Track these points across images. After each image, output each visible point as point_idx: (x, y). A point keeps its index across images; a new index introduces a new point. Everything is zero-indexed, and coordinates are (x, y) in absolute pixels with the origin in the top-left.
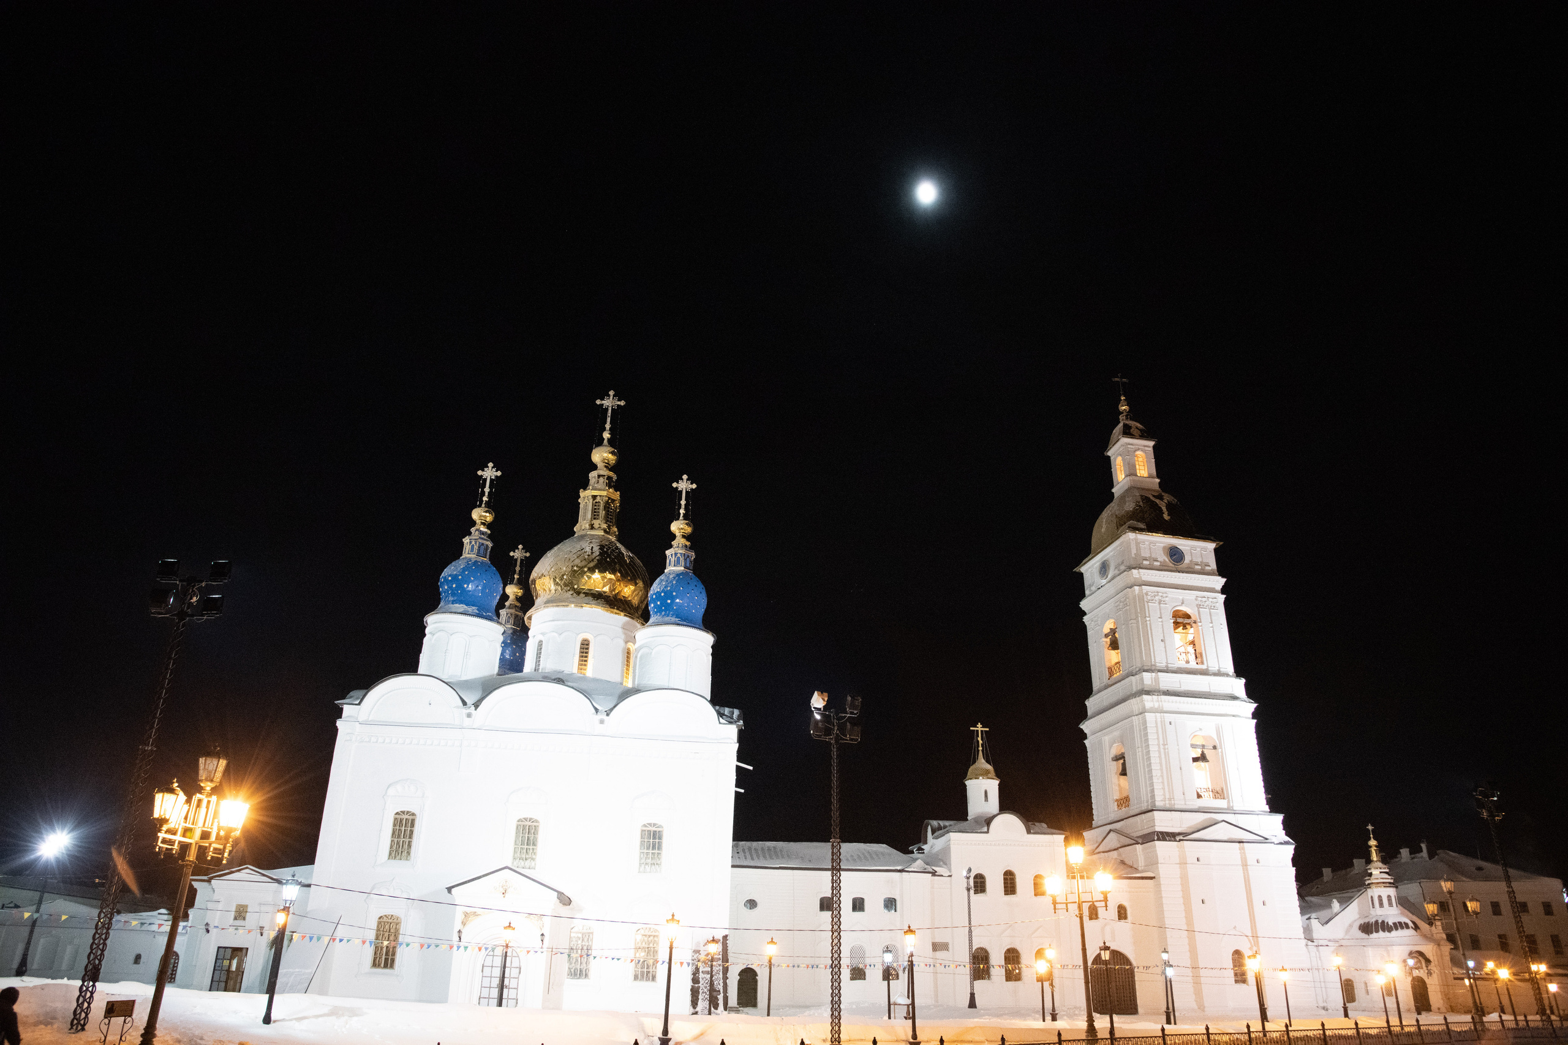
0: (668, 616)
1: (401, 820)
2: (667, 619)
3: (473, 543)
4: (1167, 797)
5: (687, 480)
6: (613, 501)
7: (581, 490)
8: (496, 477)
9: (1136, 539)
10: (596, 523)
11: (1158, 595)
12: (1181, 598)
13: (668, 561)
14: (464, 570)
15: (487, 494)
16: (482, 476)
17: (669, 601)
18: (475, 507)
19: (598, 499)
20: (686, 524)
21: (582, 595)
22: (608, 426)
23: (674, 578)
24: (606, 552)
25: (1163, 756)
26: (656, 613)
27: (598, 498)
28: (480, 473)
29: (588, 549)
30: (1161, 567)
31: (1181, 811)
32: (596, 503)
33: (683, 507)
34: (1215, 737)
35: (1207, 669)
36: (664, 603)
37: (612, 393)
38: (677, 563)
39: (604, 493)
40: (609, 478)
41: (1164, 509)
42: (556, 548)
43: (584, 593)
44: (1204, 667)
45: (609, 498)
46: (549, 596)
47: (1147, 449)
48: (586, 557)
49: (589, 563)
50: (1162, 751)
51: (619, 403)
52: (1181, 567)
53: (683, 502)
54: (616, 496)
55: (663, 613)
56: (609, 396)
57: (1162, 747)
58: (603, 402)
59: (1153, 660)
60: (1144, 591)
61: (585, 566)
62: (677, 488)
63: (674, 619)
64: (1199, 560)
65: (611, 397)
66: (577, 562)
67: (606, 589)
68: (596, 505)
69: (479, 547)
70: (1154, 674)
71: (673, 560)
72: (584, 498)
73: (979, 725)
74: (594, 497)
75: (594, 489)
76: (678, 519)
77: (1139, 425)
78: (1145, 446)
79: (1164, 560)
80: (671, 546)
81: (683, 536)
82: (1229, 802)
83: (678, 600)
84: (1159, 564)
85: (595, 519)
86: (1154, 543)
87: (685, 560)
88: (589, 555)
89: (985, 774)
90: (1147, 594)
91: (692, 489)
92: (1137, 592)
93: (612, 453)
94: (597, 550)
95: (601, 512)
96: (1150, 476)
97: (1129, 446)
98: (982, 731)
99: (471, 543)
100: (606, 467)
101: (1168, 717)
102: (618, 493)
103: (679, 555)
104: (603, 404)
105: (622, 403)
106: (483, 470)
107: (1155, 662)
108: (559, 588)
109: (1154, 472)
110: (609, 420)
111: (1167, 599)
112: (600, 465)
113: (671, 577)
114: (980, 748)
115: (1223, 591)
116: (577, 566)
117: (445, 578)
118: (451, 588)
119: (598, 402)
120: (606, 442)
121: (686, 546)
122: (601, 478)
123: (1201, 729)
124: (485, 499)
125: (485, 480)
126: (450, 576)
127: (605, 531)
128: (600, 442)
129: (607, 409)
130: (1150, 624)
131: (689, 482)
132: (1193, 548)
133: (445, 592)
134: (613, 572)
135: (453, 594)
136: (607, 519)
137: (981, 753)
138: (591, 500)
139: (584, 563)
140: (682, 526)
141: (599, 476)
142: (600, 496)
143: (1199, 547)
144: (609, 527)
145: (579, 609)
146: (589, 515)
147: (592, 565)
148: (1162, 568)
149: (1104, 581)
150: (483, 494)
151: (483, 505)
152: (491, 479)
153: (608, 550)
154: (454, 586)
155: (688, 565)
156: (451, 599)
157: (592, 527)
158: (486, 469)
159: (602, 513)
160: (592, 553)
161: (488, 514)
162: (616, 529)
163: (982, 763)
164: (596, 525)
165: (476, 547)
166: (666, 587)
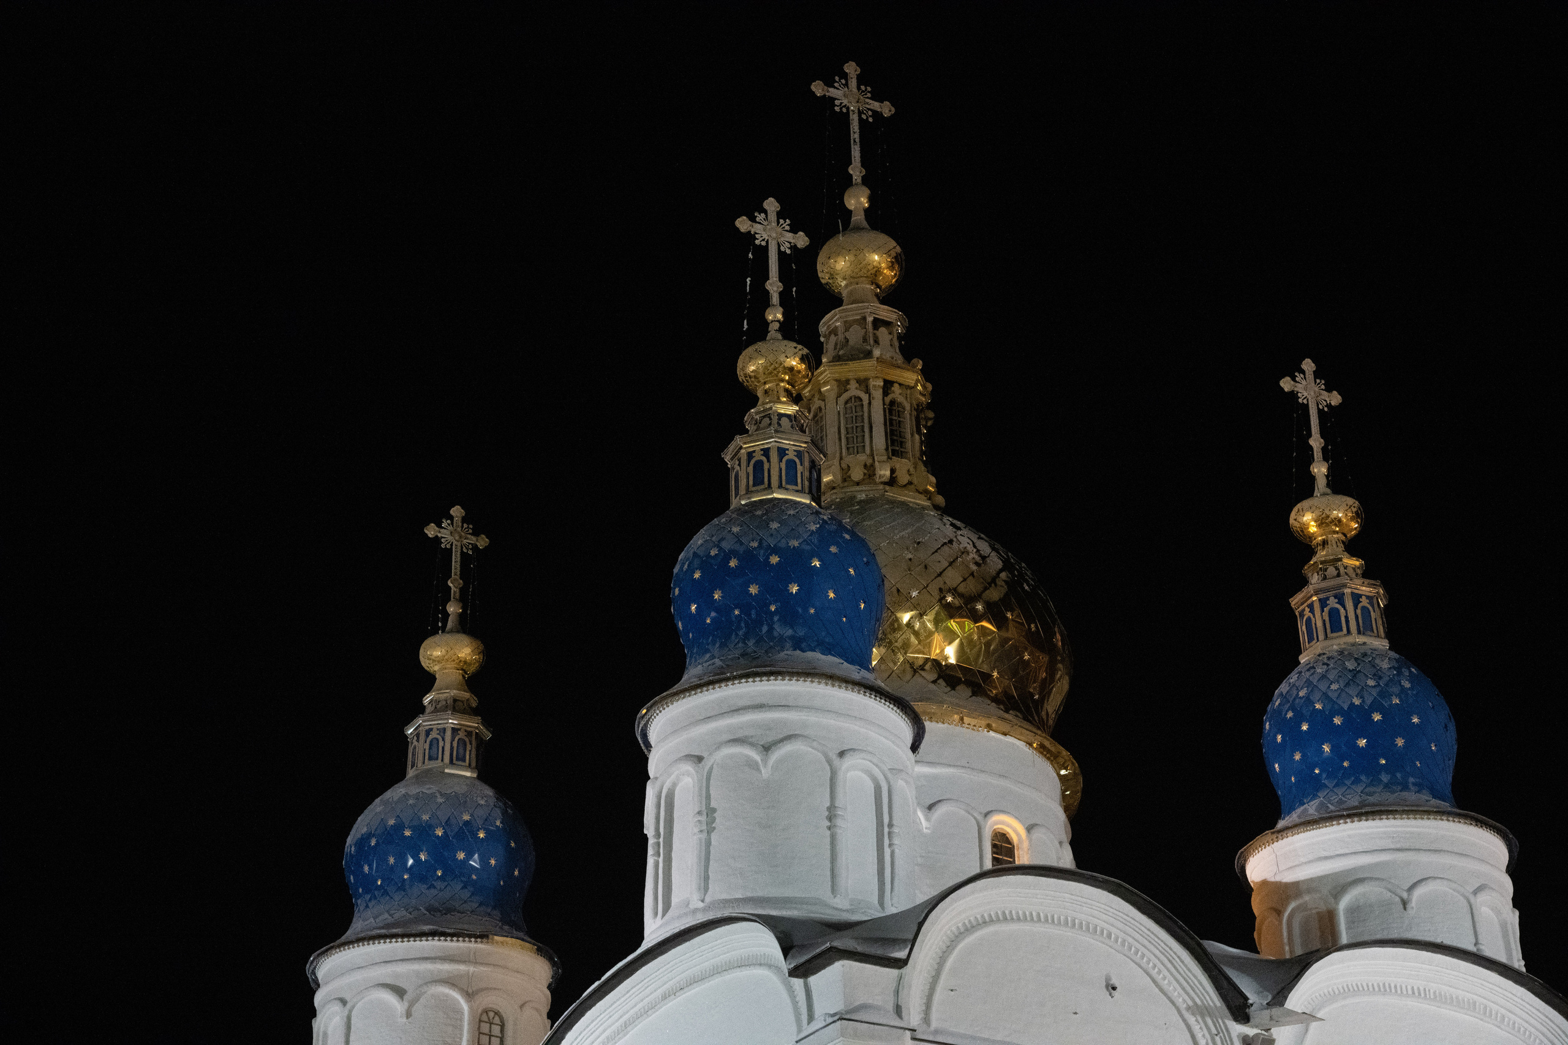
5: (1314, 375)
10: (903, 468)
15: (774, 299)
19: (895, 394)
22: (856, 171)
27: (896, 387)
28: (743, 224)
32: (892, 403)
33: (1319, 455)
37: (849, 69)
45: (916, 393)
48: (974, 568)
49: (986, 589)
53: (1316, 440)
56: (846, 76)
58: (832, 92)
62: (1294, 395)
65: (853, 83)
66: (953, 577)
76: (1310, 493)
80: (1305, 580)
81: (1345, 546)
91: (1331, 407)
95: (908, 436)
100: (869, 292)
102: (924, 382)
104: (832, 100)
105: (886, 109)
110: (856, 152)
116: (954, 591)
120: (861, 220)
121: (1360, 577)
124: (775, 314)
129: (845, 118)
131: (1320, 383)
138: (878, 394)
142: (900, 384)
151: (775, 335)
166: (1384, 694)
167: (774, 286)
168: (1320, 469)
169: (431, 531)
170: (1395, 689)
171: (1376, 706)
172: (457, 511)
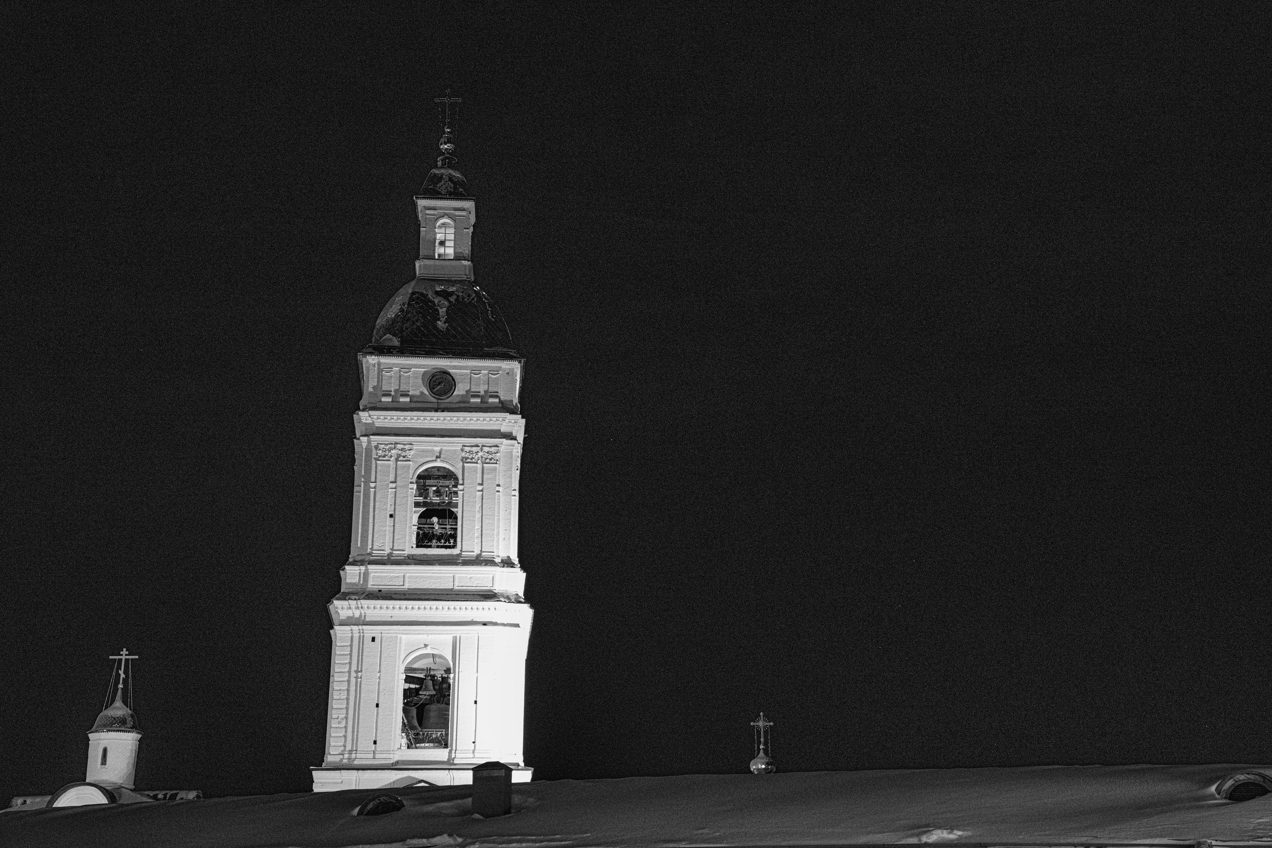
4: (349, 748)
9: (379, 364)
11: (395, 448)
12: (437, 449)
25: (353, 688)
30: (413, 405)
31: (358, 769)
34: (449, 658)
35: (459, 555)
41: (442, 311)
44: (455, 551)
47: (457, 213)
50: (353, 680)
52: (446, 401)
57: (353, 674)
59: (370, 547)
60: (374, 444)
64: (482, 389)
70: (363, 568)
73: (124, 652)
77: (457, 175)
78: (456, 209)
79: (422, 393)
82: (450, 752)
84: (408, 399)
86: (408, 368)
89: (119, 725)
90: (377, 448)
92: (364, 445)
96: (458, 257)
97: (428, 212)
98: (127, 660)
101: (370, 631)
107: (372, 549)
109: (467, 250)
111: (412, 452)
114: (121, 686)
123: (426, 646)
130: (375, 492)
132: (476, 371)
137: (119, 693)
143: (485, 368)
148: (418, 405)
163: (119, 709)
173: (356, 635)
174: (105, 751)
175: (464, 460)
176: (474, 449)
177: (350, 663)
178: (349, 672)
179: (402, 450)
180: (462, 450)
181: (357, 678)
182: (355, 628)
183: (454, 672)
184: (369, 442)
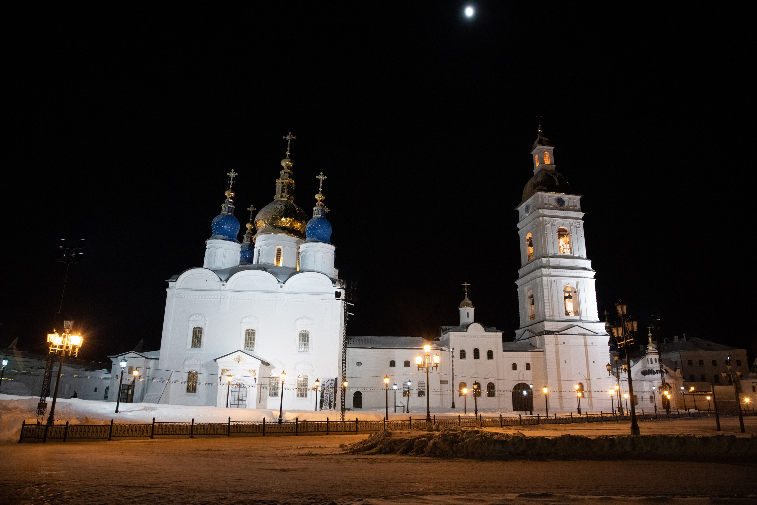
0: (314, 238)
1: (196, 331)
2: (313, 239)
3: (226, 207)
4: (551, 315)
5: (323, 174)
6: (291, 184)
7: (277, 180)
8: (235, 176)
9: (542, 195)
10: (284, 195)
11: (551, 221)
12: (562, 222)
13: (314, 213)
14: (222, 219)
15: (231, 184)
16: (229, 176)
17: (314, 231)
18: (227, 190)
19: (284, 184)
20: (322, 195)
21: (277, 228)
22: (288, 149)
23: (316, 220)
24: (288, 209)
25: (550, 296)
26: (308, 236)
28: (228, 174)
29: (279, 207)
30: (554, 208)
31: (557, 321)
32: (283, 185)
33: (321, 187)
34: (576, 288)
36: (312, 232)
37: (290, 133)
38: (318, 214)
39: (287, 181)
40: (289, 173)
41: (556, 180)
42: (265, 207)
43: (278, 227)
44: (572, 255)
45: (289, 183)
46: (263, 229)
47: (550, 150)
48: (279, 211)
50: (550, 294)
51: (293, 138)
52: (563, 207)
53: (321, 185)
54: (293, 182)
55: (312, 236)
56: (289, 134)
57: (550, 292)
58: (286, 137)
59: (547, 252)
60: (545, 220)
61: (278, 215)
62: (318, 178)
63: (316, 239)
64: (572, 204)
65: (290, 135)
66: (275, 213)
67: (288, 225)
68: (283, 186)
69: (229, 209)
70: (547, 259)
71: (316, 212)
72: (278, 183)
73: (466, 283)
74: (282, 183)
75: (282, 179)
76: (318, 193)
77: (546, 139)
78: (549, 149)
79: (555, 205)
80: (315, 206)
81: (321, 201)
82: (580, 317)
83: (318, 231)
84: (552, 206)
85: (283, 193)
86: (551, 196)
87: (322, 212)
88: (280, 210)
89: (468, 305)
91: (325, 179)
92: (541, 220)
93: (291, 162)
94: (283, 207)
96: (551, 164)
97: (541, 150)
98: (467, 285)
99: (225, 207)
100: (288, 168)
101: (553, 278)
102: (294, 180)
103: (319, 210)
104: (286, 139)
105: (295, 138)
106: (229, 173)
107: (548, 253)
108: (267, 226)
109: (553, 162)
110: (289, 146)
111: (555, 223)
112: (285, 167)
113: (315, 220)
114: (466, 293)
115: (583, 219)
116: (274, 215)
117: (214, 223)
118: (216, 227)
119: (284, 138)
120: (287, 156)
121: (322, 205)
122: (286, 174)
123: (569, 284)
124: (231, 186)
125: (231, 177)
126: (216, 222)
127: (288, 198)
128: (285, 157)
129: (288, 141)
130: (547, 235)
131: (323, 176)
132: (570, 198)
133: (214, 230)
134: (291, 217)
135: (218, 231)
136: (289, 193)
137: (466, 295)
138: (281, 184)
139: (278, 214)
140: (320, 196)
141: (285, 173)
142: (285, 182)
143: (572, 198)
144: (289, 196)
145: (276, 235)
146: (280, 191)
147: (281, 214)
149: (527, 215)
150: (230, 184)
151: (230, 189)
152: (233, 177)
153: (288, 207)
154: (218, 227)
155: (323, 214)
156: (217, 232)
157: (282, 197)
158: (231, 172)
159: (286, 190)
160: (281, 209)
161: (232, 193)
162: (293, 197)
163: (467, 300)
164: (284, 196)
165: (227, 209)
166: (313, 224)
167: (231, 182)
168: (320, 189)
169: (248, 209)
170: (314, 223)
171: (311, 227)
172: (252, 206)
173: (549, 280)
174: (468, 313)
175: (571, 226)
176: (573, 223)
177: (548, 288)
178: (548, 291)
179: (553, 222)
180: (570, 223)
181: (551, 293)
182: (548, 277)
183: (578, 292)
184: (543, 219)
